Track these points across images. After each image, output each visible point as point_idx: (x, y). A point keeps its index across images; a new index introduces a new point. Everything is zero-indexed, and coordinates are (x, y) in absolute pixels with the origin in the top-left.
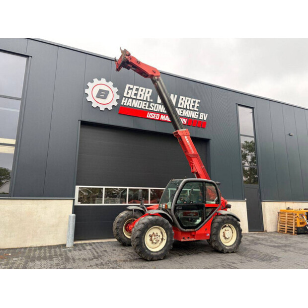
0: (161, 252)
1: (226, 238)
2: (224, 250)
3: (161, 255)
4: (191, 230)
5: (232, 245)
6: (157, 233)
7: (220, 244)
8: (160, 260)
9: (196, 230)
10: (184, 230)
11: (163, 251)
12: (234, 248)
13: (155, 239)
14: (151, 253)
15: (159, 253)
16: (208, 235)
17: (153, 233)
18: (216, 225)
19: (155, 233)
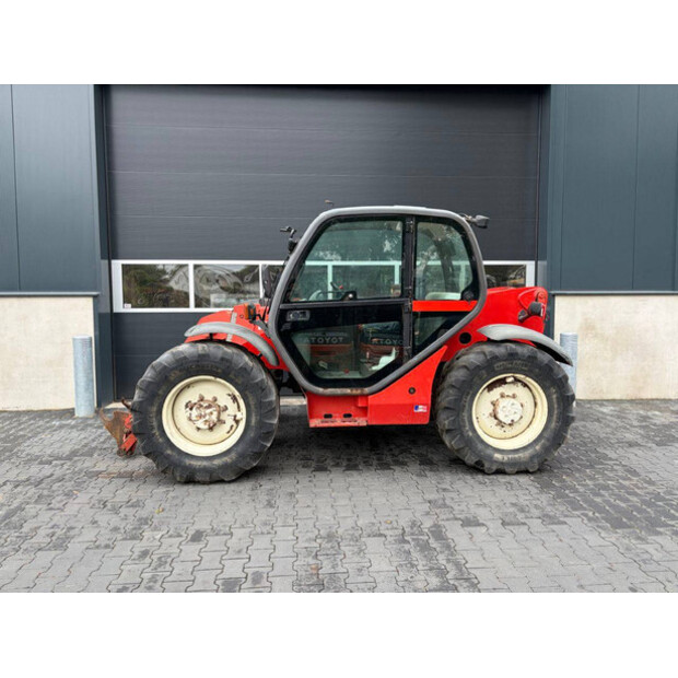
0: (226, 459)
1: (501, 424)
2: (487, 465)
3: (225, 467)
4: (348, 391)
5: (525, 448)
6: (215, 399)
7: (473, 441)
8: (221, 481)
9: (367, 390)
10: (320, 390)
11: (233, 455)
12: (532, 458)
13: (200, 416)
14: (188, 462)
15: (217, 462)
16: (421, 409)
17: (202, 399)
18: (456, 375)
19: (209, 397)
